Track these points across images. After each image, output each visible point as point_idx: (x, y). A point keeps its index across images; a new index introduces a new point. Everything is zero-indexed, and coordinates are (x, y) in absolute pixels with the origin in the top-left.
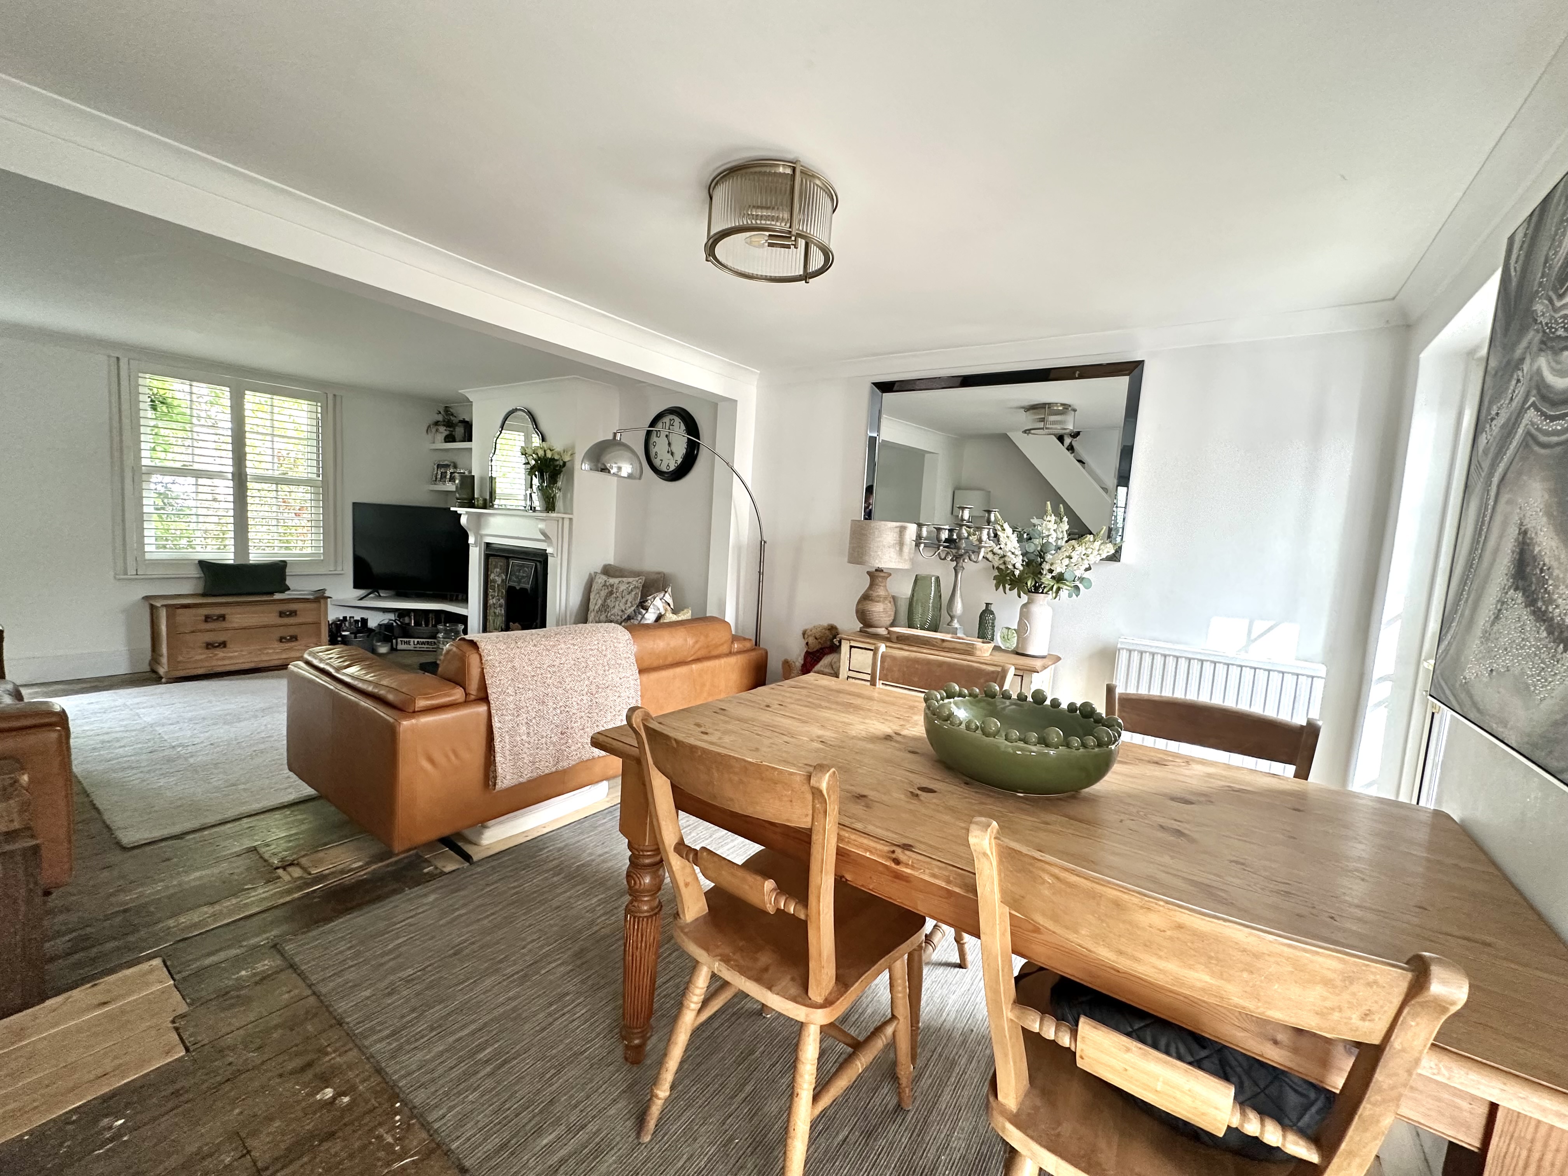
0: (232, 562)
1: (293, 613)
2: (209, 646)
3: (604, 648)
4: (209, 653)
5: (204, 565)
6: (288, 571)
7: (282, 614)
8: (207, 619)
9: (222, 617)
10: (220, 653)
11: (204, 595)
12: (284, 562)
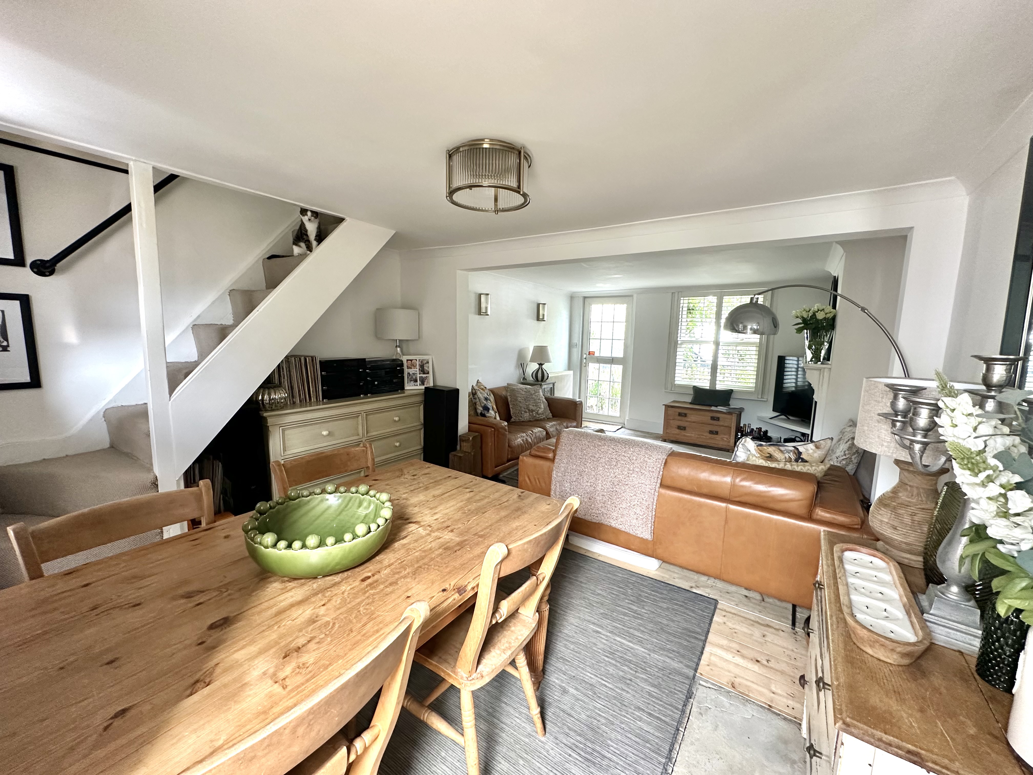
0: (708, 388)
1: (718, 419)
2: (679, 428)
3: (634, 458)
4: (678, 431)
5: (695, 388)
6: (733, 396)
7: (713, 418)
8: (680, 414)
9: (685, 415)
10: (683, 432)
11: (691, 403)
12: (732, 390)
